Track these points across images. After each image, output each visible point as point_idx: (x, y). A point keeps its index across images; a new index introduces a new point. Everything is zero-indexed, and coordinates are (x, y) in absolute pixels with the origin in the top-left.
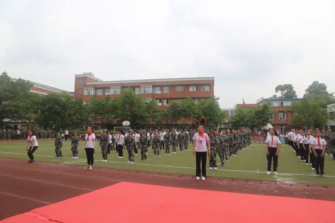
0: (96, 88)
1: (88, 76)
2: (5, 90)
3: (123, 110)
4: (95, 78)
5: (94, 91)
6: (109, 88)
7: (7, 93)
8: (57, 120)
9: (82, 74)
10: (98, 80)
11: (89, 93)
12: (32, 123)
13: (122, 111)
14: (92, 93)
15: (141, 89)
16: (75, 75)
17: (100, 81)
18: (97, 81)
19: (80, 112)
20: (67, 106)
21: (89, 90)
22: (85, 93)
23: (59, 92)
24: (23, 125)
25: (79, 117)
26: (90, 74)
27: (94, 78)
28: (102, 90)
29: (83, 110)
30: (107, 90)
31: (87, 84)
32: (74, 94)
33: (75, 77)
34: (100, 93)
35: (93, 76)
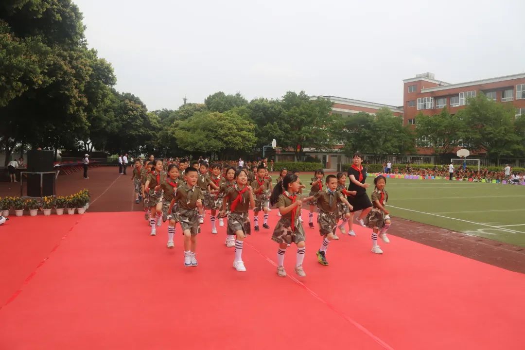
0: (436, 97)
1: (423, 79)
2: (301, 114)
3: (468, 132)
4: (435, 80)
5: (433, 102)
6: (457, 95)
7: (303, 117)
8: (366, 149)
9: (415, 77)
10: (442, 84)
11: (425, 105)
12: (334, 153)
13: (466, 133)
14: (430, 105)
15: (516, 92)
16: (404, 80)
17: (446, 85)
18: (440, 85)
19: (399, 137)
20: (378, 129)
21: (425, 101)
22: (419, 106)
23: (378, 108)
24: (332, 156)
25: (397, 144)
26: (427, 76)
27: (434, 82)
28: (446, 99)
29: (402, 134)
30: (453, 99)
31: (422, 92)
32: (402, 109)
33: (404, 84)
34: (442, 104)
35: (433, 78)
